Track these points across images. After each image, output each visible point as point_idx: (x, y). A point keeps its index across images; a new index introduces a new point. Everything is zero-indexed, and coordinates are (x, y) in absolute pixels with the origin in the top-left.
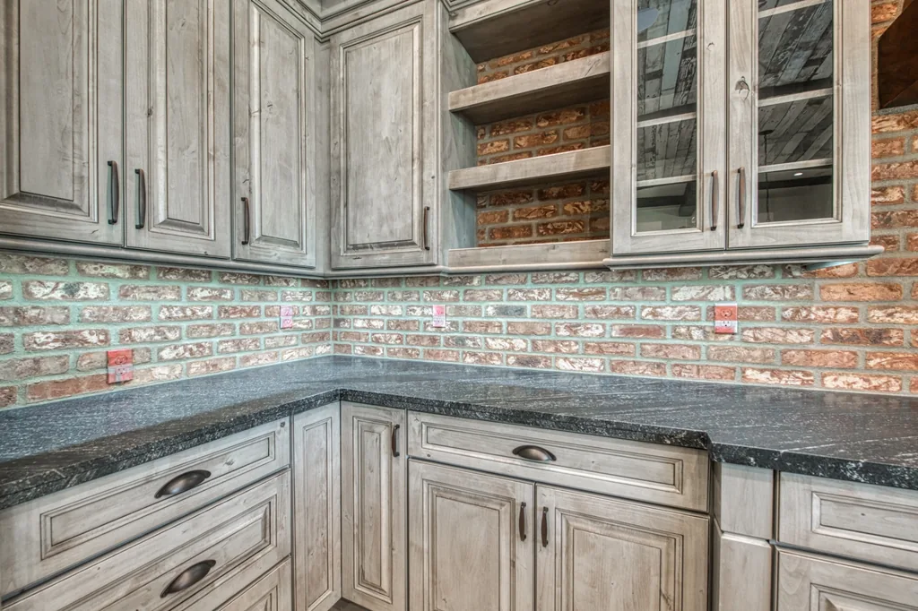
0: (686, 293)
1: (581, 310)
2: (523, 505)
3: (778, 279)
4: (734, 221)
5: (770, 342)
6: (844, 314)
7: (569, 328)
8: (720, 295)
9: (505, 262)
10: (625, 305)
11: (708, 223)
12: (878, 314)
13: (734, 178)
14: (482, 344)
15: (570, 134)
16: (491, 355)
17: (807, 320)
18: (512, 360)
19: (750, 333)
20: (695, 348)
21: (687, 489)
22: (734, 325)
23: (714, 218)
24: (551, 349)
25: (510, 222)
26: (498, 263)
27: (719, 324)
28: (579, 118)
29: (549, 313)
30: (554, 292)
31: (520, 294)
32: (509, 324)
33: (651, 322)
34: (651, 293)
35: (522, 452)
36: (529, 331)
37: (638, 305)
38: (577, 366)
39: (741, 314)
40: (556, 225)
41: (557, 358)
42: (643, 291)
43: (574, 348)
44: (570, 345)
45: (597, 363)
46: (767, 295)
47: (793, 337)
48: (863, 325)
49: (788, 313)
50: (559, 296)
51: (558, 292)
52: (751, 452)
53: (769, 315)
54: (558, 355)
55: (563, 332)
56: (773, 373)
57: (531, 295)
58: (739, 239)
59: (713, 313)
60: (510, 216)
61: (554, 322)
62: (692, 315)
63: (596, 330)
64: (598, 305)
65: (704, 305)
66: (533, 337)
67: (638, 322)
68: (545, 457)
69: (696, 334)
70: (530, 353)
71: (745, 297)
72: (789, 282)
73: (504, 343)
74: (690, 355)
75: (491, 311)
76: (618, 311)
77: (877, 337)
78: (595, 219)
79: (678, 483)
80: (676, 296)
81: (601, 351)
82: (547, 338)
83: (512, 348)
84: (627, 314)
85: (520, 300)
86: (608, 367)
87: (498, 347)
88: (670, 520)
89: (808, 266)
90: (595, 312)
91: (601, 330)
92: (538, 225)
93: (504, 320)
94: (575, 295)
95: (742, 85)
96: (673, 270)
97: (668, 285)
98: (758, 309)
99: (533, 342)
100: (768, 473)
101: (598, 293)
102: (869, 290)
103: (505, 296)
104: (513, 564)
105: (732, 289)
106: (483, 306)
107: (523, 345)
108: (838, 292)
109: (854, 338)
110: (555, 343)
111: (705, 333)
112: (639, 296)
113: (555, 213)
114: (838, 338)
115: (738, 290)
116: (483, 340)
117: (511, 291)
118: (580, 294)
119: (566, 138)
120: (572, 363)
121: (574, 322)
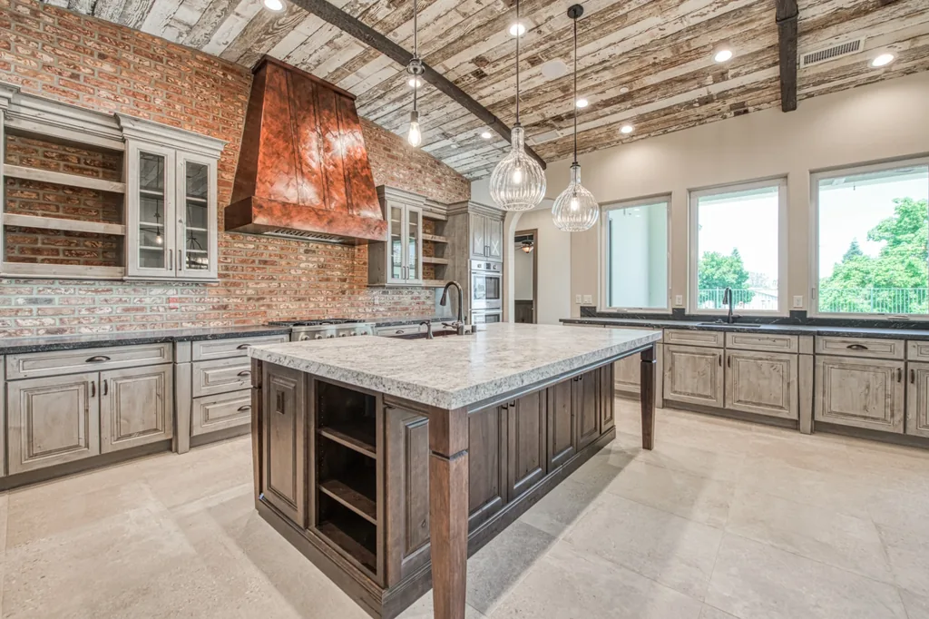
0: (157, 291)
1: (96, 299)
2: (93, 382)
3: (194, 287)
4: (178, 268)
5: (191, 311)
6: (216, 300)
7: (89, 310)
8: (171, 292)
9: (55, 273)
10: (125, 297)
11: (169, 267)
12: (225, 300)
13: (178, 253)
14: (13, 324)
15: (89, 203)
16: (22, 331)
17: (204, 302)
18: (42, 332)
19: (183, 308)
20: (160, 315)
21: (166, 357)
22: (177, 305)
23: (171, 266)
24: (76, 322)
25: (39, 245)
26: (51, 273)
27: (172, 305)
28: (94, 196)
29: (73, 302)
30: (77, 290)
31: (49, 291)
32: (39, 309)
33: (139, 305)
34: (139, 291)
35: (91, 360)
36: (57, 313)
37: (132, 297)
38: (94, 331)
39: (180, 300)
40: (78, 252)
41: (80, 328)
42: (135, 290)
43: (93, 321)
44: (89, 320)
45: (108, 327)
46: (189, 293)
47: (199, 309)
48: (221, 304)
49: (198, 300)
50: (81, 292)
51: (80, 290)
52: (185, 337)
53: (191, 301)
54: (81, 325)
55: (84, 312)
56: (193, 323)
57: (59, 291)
58: (180, 274)
59: (169, 300)
60: (40, 241)
61: (77, 307)
62: (159, 301)
63: (107, 310)
64: (108, 297)
65: (164, 297)
66: (61, 316)
67: (132, 305)
68: (104, 359)
69: (161, 309)
70: (58, 325)
71: (182, 294)
72: (198, 288)
73: (35, 322)
74: (158, 318)
75: (21, 301)
76: (121, 300)
77: (225, 307)
78: (106, 252)
79: (162, 355)
80: (152, 293)
81: (110, 321)
82: (72, 316)
83: (43, 324)
84: (126, 301)
85: (49, 294)
86: (114, 328)
87: (29, 324)
88: (160, 368)
89: (205, 284)
90: (106, 301)
91: (110, 310)
92: (64, 250)
93: (34, 307)
94: (92, 291)
95: (180, 221)
96: (150, 282)
97: (148, 288)
98: (187, 298)
99: (61, 319)
100: (189, 343)
101: (108, 290)
102: (223, 292)
103: (35, 291)
104: (87, 411)
105: (177, 290)
106: (13, 298)
107: (52, 322)
108: (214, 292)
109: (218, 309)
110: (78, 319)
111: (165, 309)
112: (133, 292)
113: (77, 245)
114: (214, 308)
115: (179, 291)
116: (13, 321)
117: (41, 289)
118: (96, 291)
119: (85, 204)
120: (91, 329)
121: (92, 306)
